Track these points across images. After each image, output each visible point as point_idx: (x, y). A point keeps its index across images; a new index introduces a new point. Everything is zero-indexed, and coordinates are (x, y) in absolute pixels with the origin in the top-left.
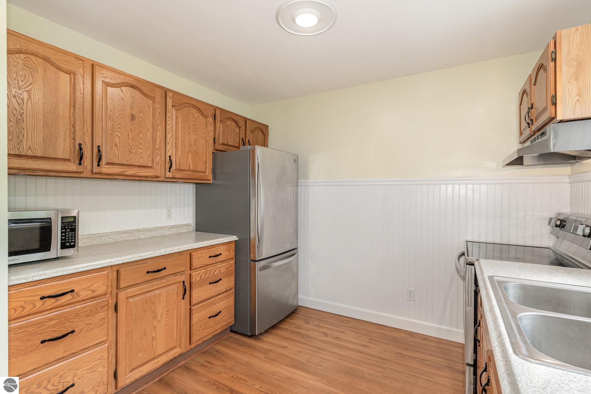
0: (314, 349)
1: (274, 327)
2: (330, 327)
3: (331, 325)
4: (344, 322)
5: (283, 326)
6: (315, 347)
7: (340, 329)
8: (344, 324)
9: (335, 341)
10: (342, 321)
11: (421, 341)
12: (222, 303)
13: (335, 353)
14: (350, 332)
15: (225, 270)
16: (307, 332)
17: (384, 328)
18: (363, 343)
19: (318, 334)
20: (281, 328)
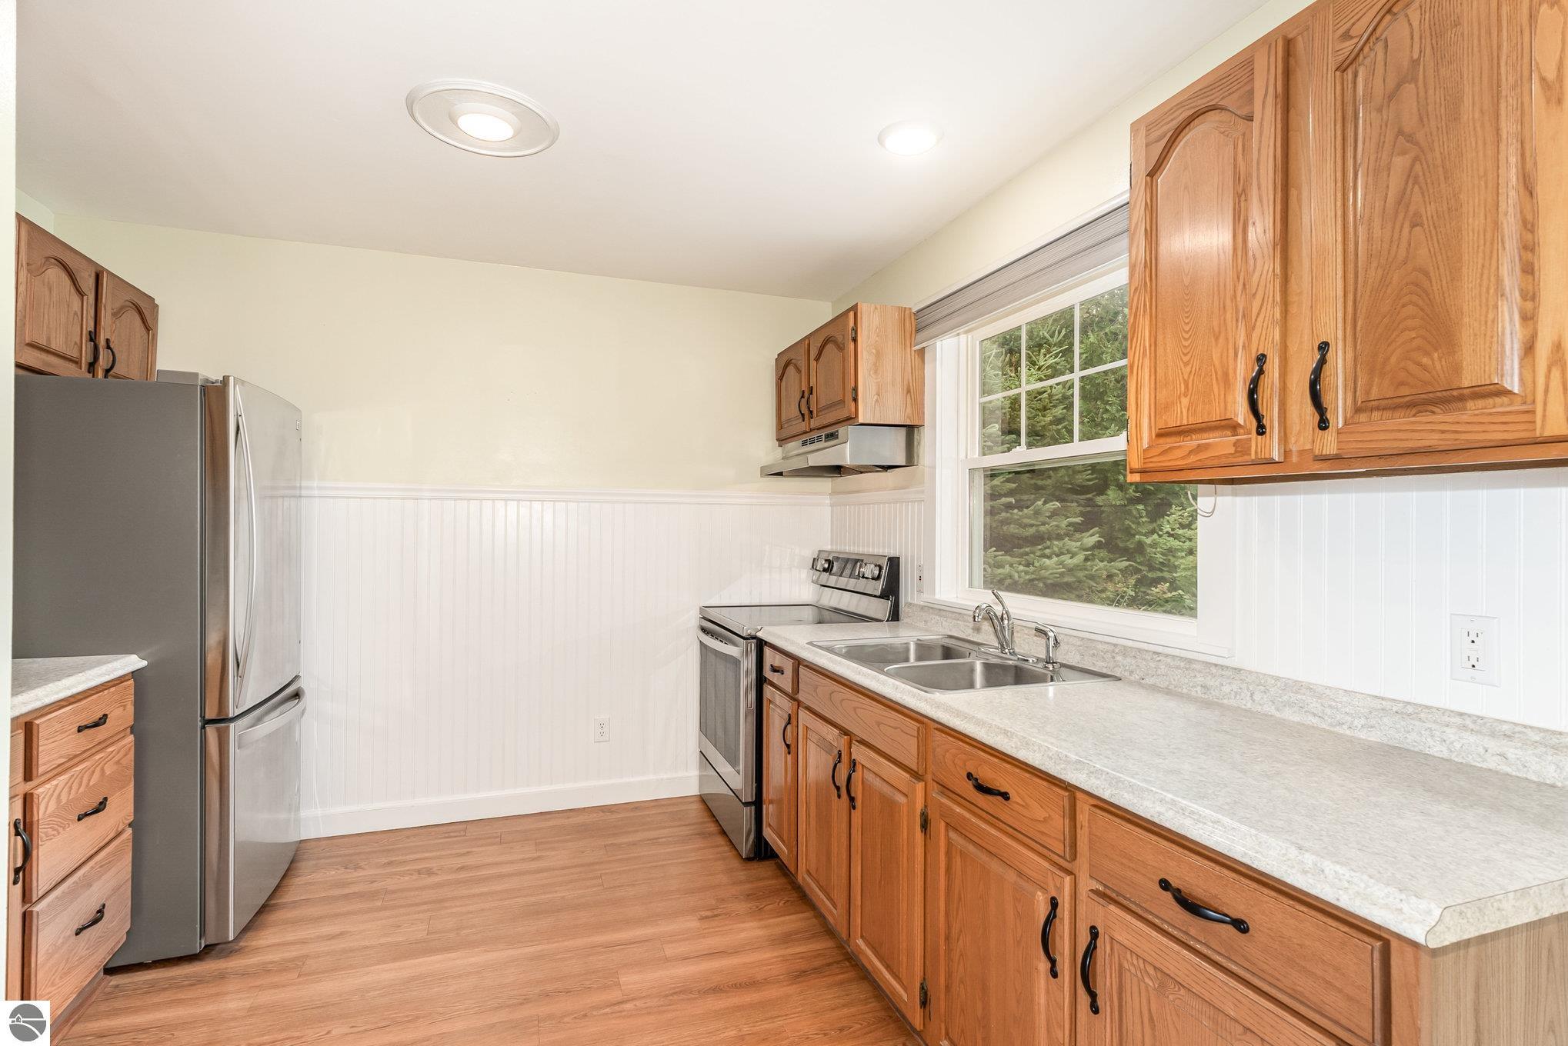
0: (425, 907)
1: (264, 909)
2: (427, 855)
3: (427, 851)
4: (452, 834)
5: (288, 897)
6: (425, 903)
7: (454, 852)
8: (455, 839)
9: (462, 875)
10: (446, 835)
11: (632, 814)
12: (105, 877)
13: (481, 894)
14: (483, 849)
15: (115, 767)
16: (375, 885)
17: (548, 816)
18: (527, 856)
19: (407, 878)
20: (285, 904)
